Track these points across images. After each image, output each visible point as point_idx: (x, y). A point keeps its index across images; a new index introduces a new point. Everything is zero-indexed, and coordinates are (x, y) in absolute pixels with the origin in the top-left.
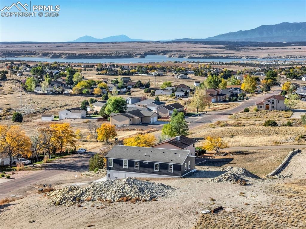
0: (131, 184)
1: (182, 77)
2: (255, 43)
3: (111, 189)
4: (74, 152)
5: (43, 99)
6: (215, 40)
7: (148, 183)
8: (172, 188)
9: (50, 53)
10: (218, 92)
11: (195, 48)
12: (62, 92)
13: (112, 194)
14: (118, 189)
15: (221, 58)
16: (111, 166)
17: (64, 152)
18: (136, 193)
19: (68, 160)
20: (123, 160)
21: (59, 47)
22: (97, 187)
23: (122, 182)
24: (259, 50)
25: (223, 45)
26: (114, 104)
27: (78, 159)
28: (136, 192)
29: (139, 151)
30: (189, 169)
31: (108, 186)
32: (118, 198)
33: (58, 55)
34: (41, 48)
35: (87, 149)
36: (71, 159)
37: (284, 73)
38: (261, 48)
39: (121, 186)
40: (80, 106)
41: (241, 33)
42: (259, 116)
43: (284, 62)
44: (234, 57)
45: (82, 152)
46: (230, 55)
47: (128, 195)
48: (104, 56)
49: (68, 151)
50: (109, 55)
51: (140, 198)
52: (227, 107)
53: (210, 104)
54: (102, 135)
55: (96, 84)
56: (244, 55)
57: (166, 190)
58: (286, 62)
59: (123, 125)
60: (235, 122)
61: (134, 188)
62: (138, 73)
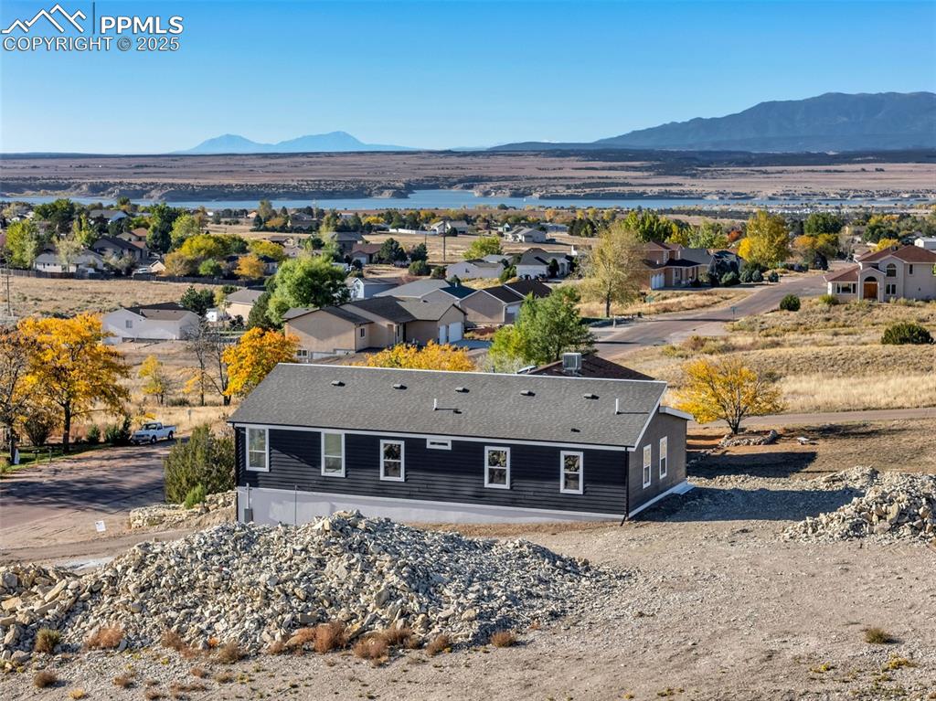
0: (362, 548)
1: (531, 236)
2: (742, 156)
3: (240, 577)
4: (120, 439)
5: (60, 289)
6: (620, 145)
7: (461, 543)
8: (598, 574)
9: (115, 184)
10: (673, 253)
11: (560, 169)
12: (129, 271)
13: (248, 609)
14: (285, 574)
15: (641, 196)
16: (259, 466)
17: (84, 439)
18: (391, 598)
19: (91, 466)
20: (319, 433)
21: (142, 166)
22: (160, 568)
23: (308, 538)
24: (757, 175)
25: (645, 160)
26: (300, 283)
27: (133, 462)
28: (389, 596)
29: (403, 387)
30: (661, 477)
31: (227, 563)
32: (283, 631)
33: (138, 188)
34: (86, 170)
35: (180, 429)
36: (105, 463)
37: (853, 229)
38: (763, 168)
39: (303, 561)
40: (177, 300)
41: (699, 123)
42: (842, 320)
43: (837, 208)
44: (681, 196)
45: (154, 437)
46: (668, 189)
47: (342, 614)
48: (281, 191)
49: (98, 434)
50: (296, 190)
51: (418, 632)
52: (708, 300)
53: (644, 294)
54: (244, 374)
55: (247, 248)
56: (714, 190)
57: (566, 586)
58: (843, 208)
59: (335, 350)
60: (757, 339)
61: (381, 573)
62: (387, 226)
